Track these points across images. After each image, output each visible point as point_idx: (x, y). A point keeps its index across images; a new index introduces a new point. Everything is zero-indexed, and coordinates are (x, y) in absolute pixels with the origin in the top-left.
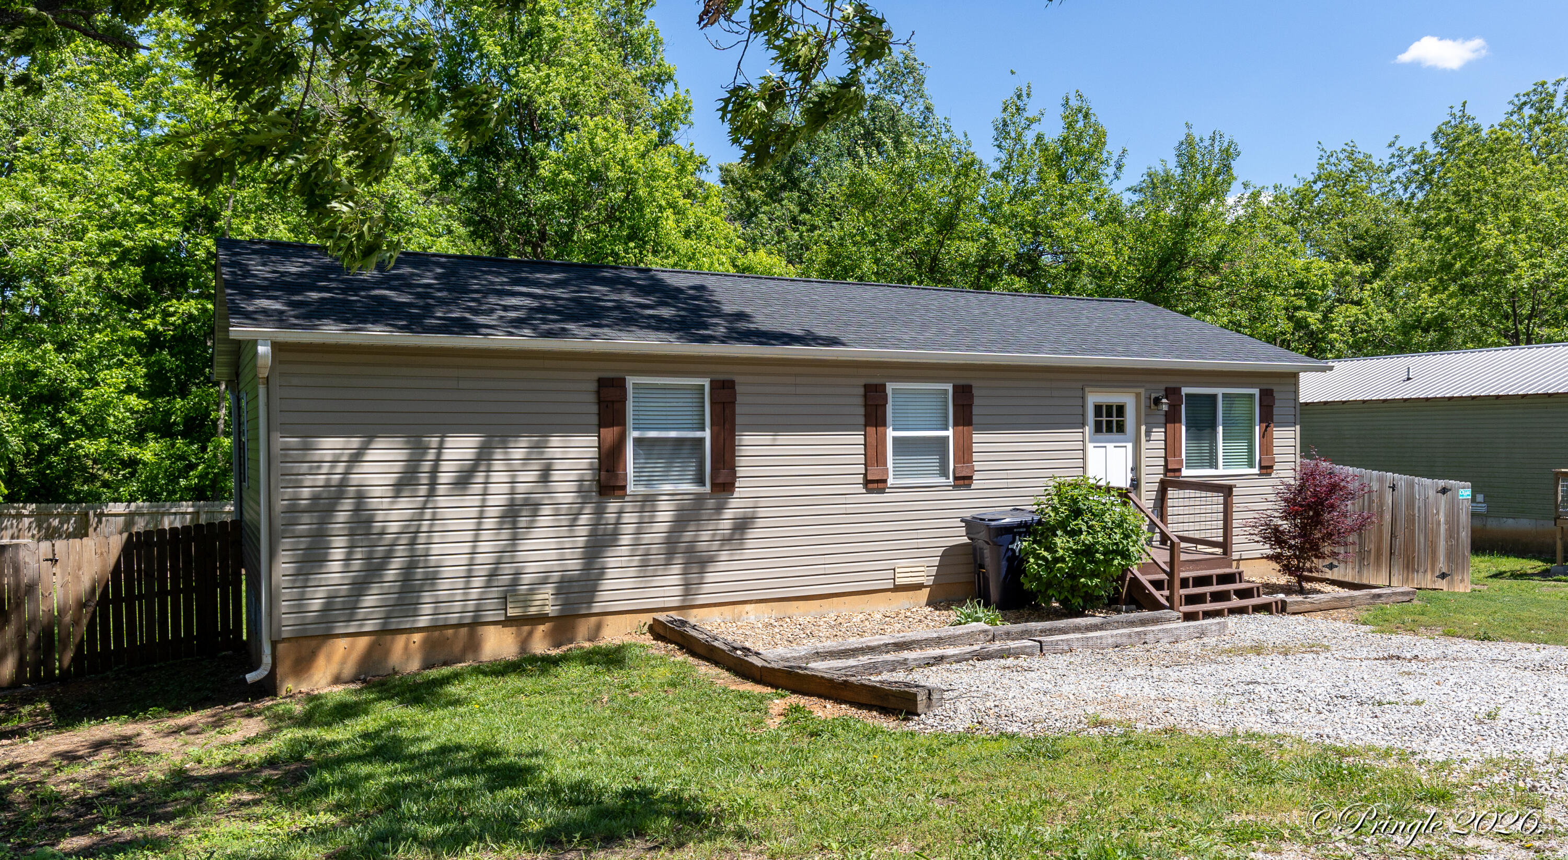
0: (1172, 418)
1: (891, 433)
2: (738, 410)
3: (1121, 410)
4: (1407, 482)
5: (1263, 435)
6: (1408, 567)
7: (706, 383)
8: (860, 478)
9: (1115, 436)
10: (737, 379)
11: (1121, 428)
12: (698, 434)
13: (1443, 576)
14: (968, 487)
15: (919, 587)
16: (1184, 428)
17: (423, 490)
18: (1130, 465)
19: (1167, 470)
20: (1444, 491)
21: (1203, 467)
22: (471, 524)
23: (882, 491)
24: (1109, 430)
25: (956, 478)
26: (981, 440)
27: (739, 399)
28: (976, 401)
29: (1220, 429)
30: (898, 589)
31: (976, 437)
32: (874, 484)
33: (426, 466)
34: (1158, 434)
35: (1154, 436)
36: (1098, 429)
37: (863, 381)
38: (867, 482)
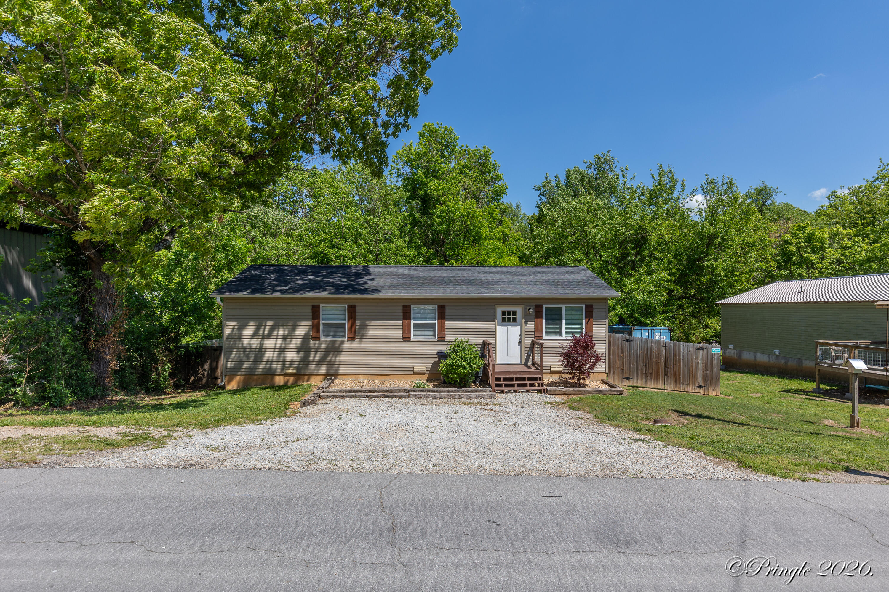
0: (538, 315)
1: (412, 322)
2: (357, 314)
3: (515, 313)
4: (675, 345)
5: (587, 323)
6: (676, 382)
7: (346, 306)
8: (401, 337)
9: (512, 323)
10: (357, 304)
11: (515, 320)
12: (343, 322)
13: (701, 387)
14: (444, 340)
15: (424, 374)
16: (544, 321)
17: (261, 337)
18: (519, 334)
19: (535, 337)
20: (701, 349)
21: (556, 335)
22: (273, 347)
23: (409, 341)
24: (509, 320)
25: (438, 337)
26: (449, 325)
27: (357, 311)
28: (447, 311)
29: (564, 321)
30: (415, 374)
31: (446, 323)
32: (406, 338)
33: (262, 330)
34: (531, 323)
35: (529, 323)
36: (504, 320)
37: (402, 304)
38: (403, 338)
